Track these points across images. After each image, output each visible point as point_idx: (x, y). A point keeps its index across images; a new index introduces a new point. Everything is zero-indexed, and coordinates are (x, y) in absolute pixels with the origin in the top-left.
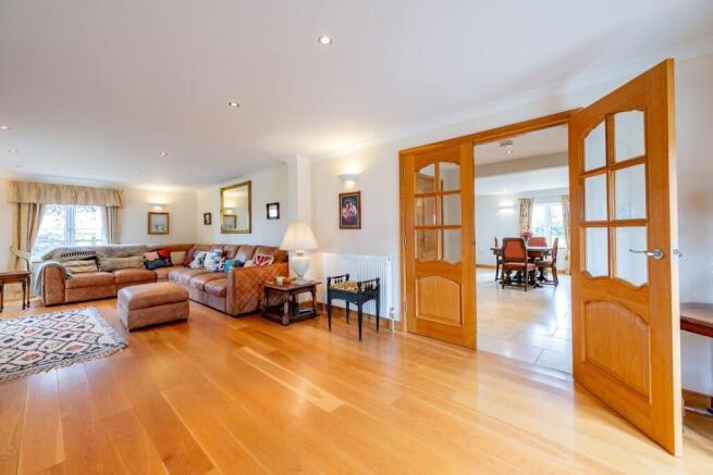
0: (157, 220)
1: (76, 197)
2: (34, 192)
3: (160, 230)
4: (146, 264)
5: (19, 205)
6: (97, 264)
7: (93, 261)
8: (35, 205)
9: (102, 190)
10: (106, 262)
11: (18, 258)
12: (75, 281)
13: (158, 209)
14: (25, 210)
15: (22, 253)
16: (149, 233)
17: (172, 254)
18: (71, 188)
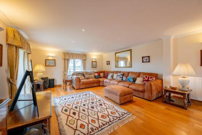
0: (94, 63)
1: (77, 57)
2: (68, 56)
3: (95, 66)
4: (95, 77)
5: (65, 59)
6: (84, 77)
7: (83, 76)
8: (68, 59)
9: (82, 54)
10: (87, 76)
11: (65, 74)
12: (83, 82)
13: (94, 60)
14: (66, 60)
15: (66, 73)
16: (92, 67)
17: (101, 74)
18: (75, 54)
